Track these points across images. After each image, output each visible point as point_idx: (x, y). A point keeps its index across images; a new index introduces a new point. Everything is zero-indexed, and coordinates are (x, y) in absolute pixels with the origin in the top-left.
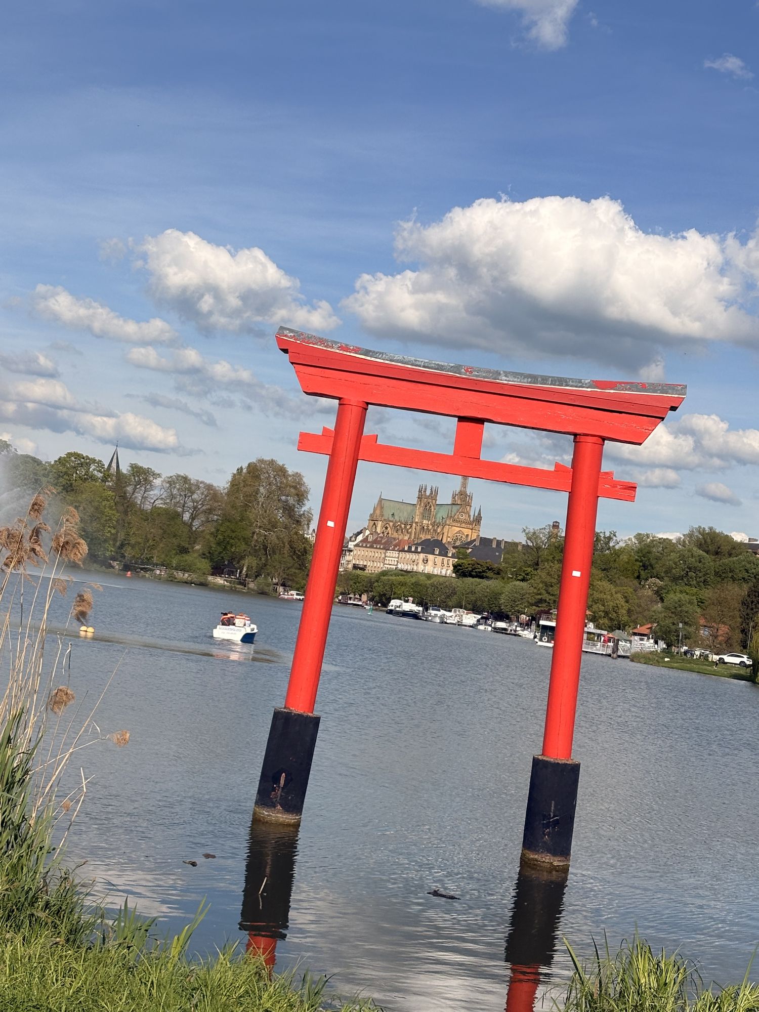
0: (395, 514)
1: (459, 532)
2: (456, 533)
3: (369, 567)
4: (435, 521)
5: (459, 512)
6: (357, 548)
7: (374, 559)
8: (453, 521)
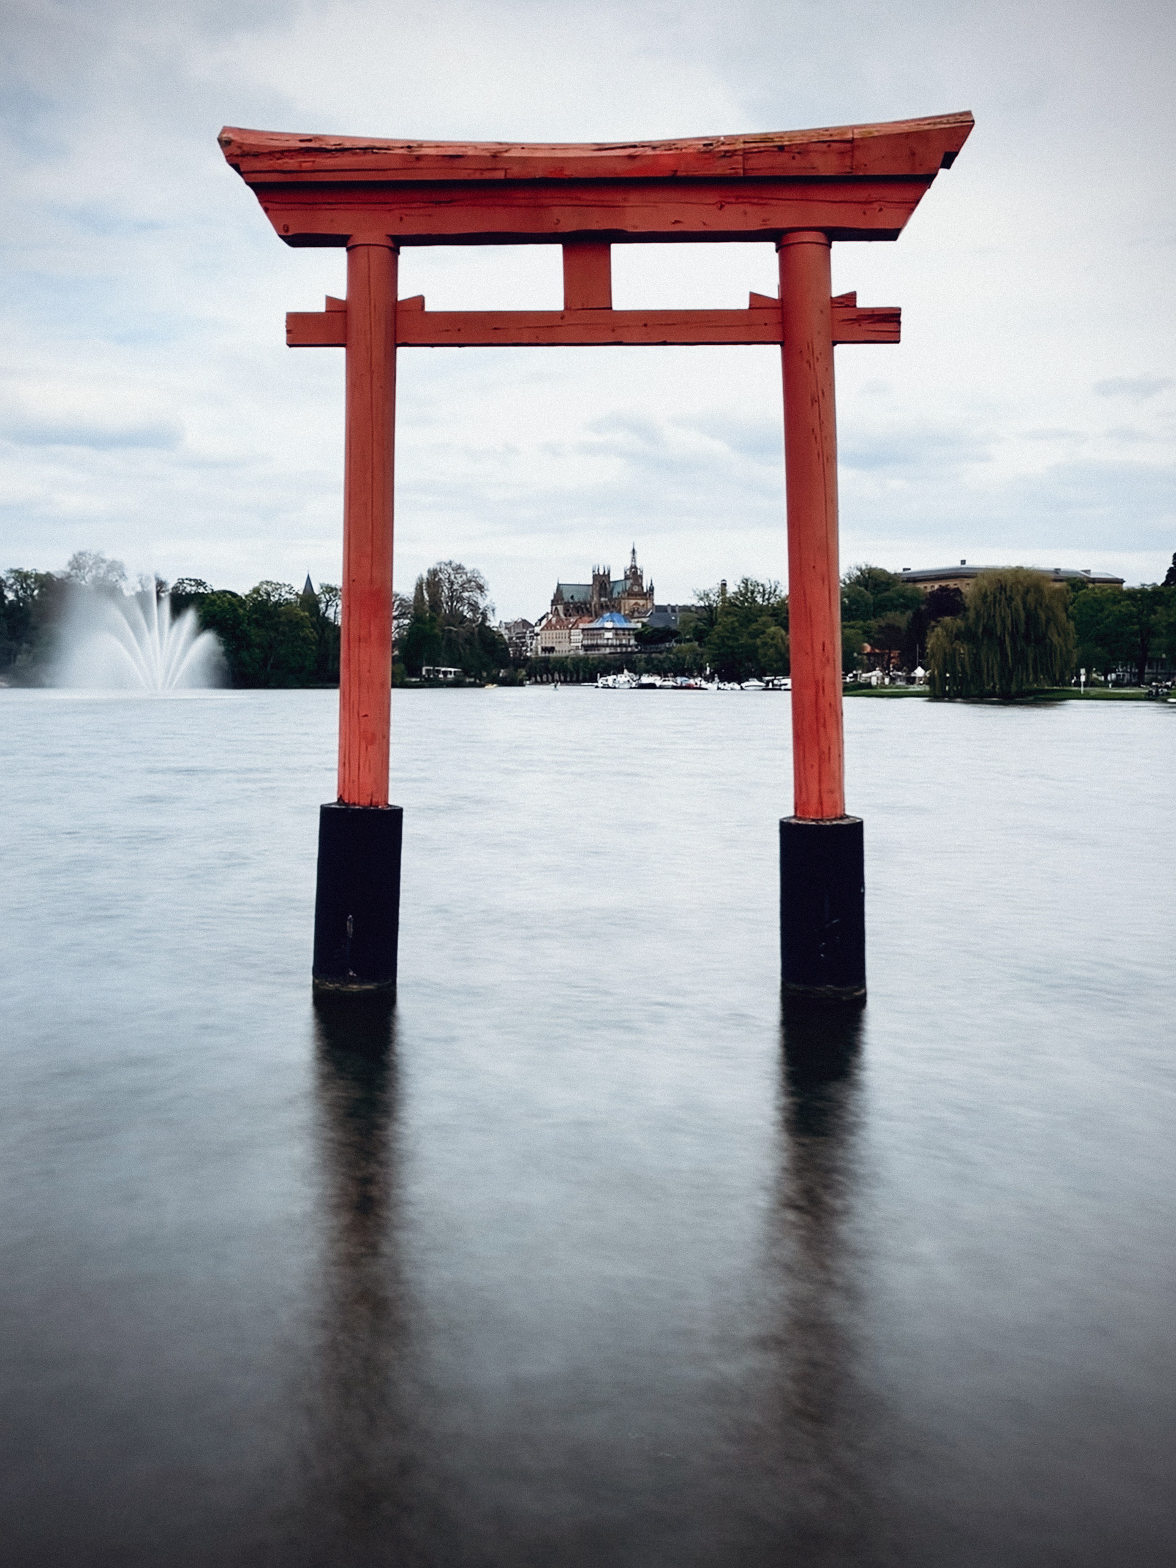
0: (574, 596)
1: (636, 604)
3: (557, 649)
4: (612, 597)
5: (632, 585)
6: (544, 632)
7: (560, 640)
8: (628, 595)
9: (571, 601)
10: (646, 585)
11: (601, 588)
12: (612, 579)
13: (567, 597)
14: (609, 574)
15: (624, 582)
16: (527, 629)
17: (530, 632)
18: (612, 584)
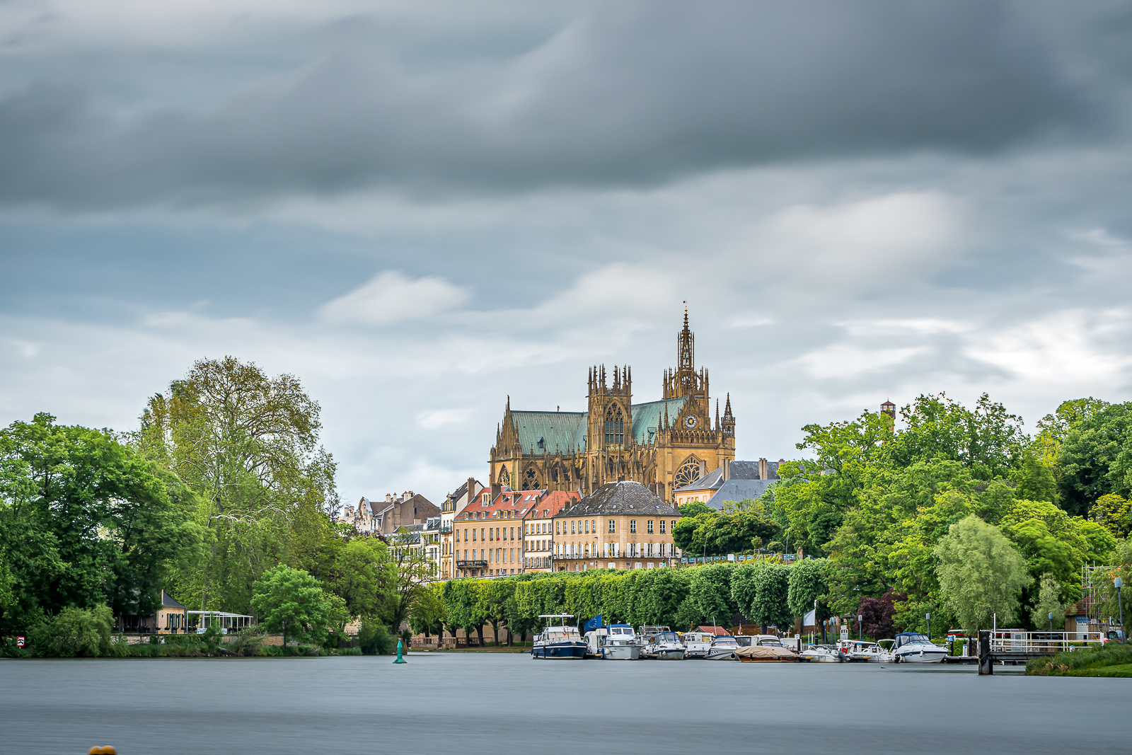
0: (547, 438)
1: (691, 459)
2: (681, 464)
3: (493, 565)
4: (635, 443)
5: (682, 414)
6: (461, 526)
7: (501, 544)
8: (674, 437)
9: (538, 451)
10: (714, 412)
11: (608, 420)
12: (634, 401)
13: (528, 442)
14: (628, 388)
15: (663, 405)
16: (424, 521)
17: (430, 528)
18: (634, 413)
